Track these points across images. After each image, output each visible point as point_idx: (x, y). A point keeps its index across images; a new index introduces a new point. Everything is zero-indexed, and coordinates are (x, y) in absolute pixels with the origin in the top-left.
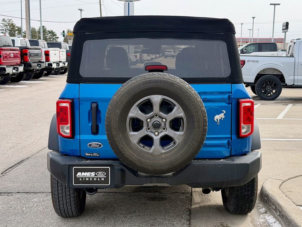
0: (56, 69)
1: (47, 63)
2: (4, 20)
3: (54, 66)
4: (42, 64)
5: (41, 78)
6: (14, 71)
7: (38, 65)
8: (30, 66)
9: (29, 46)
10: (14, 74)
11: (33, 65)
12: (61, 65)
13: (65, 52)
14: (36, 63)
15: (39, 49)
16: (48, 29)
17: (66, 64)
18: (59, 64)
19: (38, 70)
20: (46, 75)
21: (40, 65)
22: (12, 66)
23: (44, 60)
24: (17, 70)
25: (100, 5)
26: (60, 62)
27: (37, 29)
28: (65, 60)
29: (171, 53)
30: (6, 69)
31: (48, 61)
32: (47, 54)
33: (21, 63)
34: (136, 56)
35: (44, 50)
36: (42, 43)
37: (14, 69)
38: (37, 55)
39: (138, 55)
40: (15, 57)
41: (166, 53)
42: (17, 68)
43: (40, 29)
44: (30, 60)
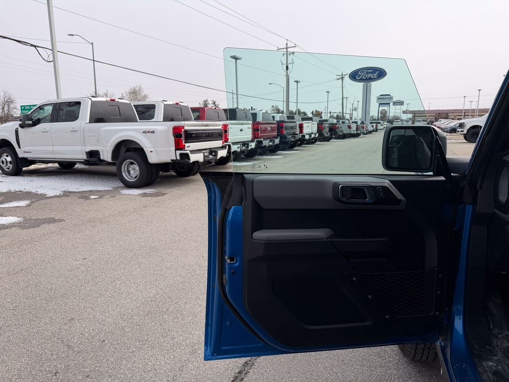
0: (309, 140)
1: (301, 135)
2: (273, 106)
3: (307, 137)
4: (296, 136)
5: (295, 148)
6: (271, 143)
7: (293, 137)
8: (286, 138)
9: (286, 119)
10: (270, 146)
11: (288, 137)
12: (313, 136)
13: (316, 125)
14: (290, 135)
15: (295, 122)
16: (302, 111)
17: (317, 135)
18: (311, 135)
19: (292, 142)
20: (300, 145)
21: (294, 137)
22: (269, 139)
23: (298, 132)
24: (274, 143)
25: (343, 88)
26: (313, 133)
27: (294, 111)
28: (316, 132)
29: (398, 123)
30: (264, 142)
31: (302, 133)
32: (301, 126)
33: (278, 135)
34: (373, 126)
35: (298, 123)
36: (298, 118)
37: (271, 141)
38: (292, 128)
39: (374, 125)
40: (272, 130)
41: (394, 123)
42: (274, 141)
43: (296, 111)
44: (285, 132)
